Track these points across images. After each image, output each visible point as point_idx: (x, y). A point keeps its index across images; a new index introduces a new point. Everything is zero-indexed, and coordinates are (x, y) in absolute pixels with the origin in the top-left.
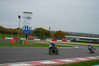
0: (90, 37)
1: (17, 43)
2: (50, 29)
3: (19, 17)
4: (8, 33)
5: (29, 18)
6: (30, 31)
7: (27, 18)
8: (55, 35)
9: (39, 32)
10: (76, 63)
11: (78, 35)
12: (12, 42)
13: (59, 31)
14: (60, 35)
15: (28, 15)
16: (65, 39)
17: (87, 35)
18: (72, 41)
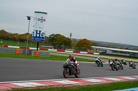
0: (126, 49)
1: (24, 53)
2: (71, 36)
3: (29, 18)
4: (12, 40)
5: (42, 20)
6: (43, 38)
7: (39, 20)
8: (78, 44)
9: (56, 40)
10: (105, 84)
11: (109, 45)
12: (18, 52)
13: (84, 40)
14: (84, 45)
15: (41, 16)
16: (92, 51)
17: (122, 46)
18: (101, 54)
